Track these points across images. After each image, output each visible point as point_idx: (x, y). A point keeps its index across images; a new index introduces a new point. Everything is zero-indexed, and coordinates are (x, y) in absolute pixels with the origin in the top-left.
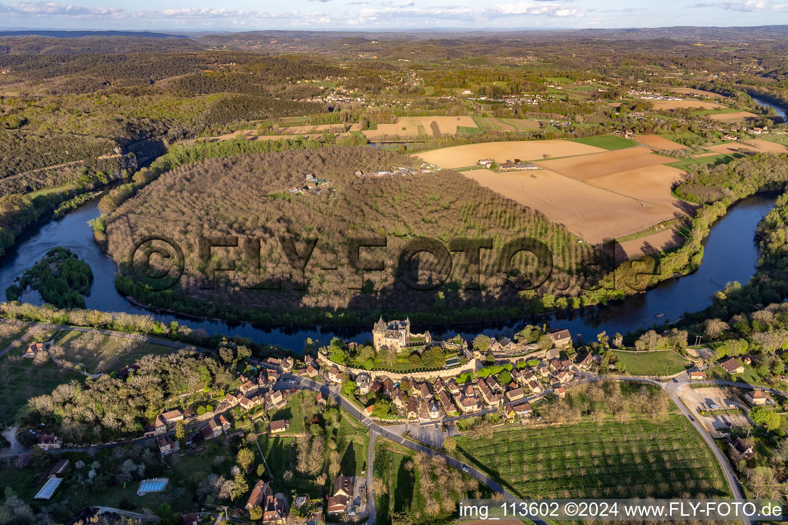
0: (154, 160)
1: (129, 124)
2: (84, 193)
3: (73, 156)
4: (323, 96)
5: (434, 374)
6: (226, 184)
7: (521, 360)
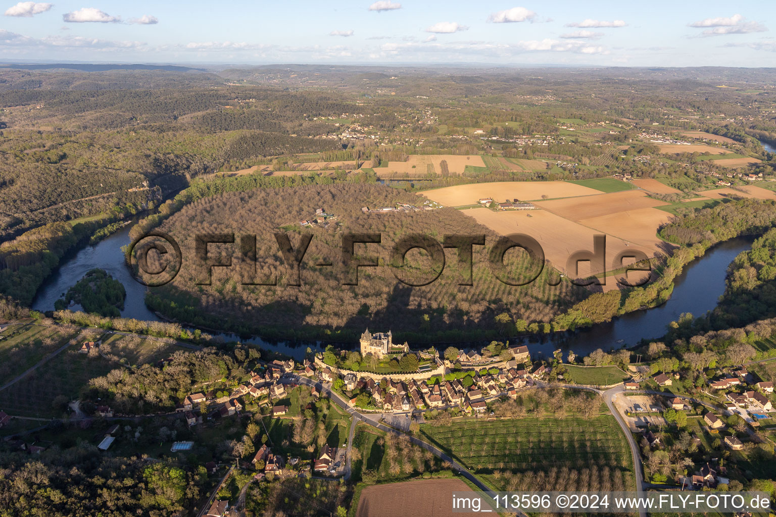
0: (178, 193)
1: (156, 160)
2: (115, 222)
3: (107, 188)
4: (339, 133)
5: (409, 377)
6: (242, 217)
7: (484, 369)
